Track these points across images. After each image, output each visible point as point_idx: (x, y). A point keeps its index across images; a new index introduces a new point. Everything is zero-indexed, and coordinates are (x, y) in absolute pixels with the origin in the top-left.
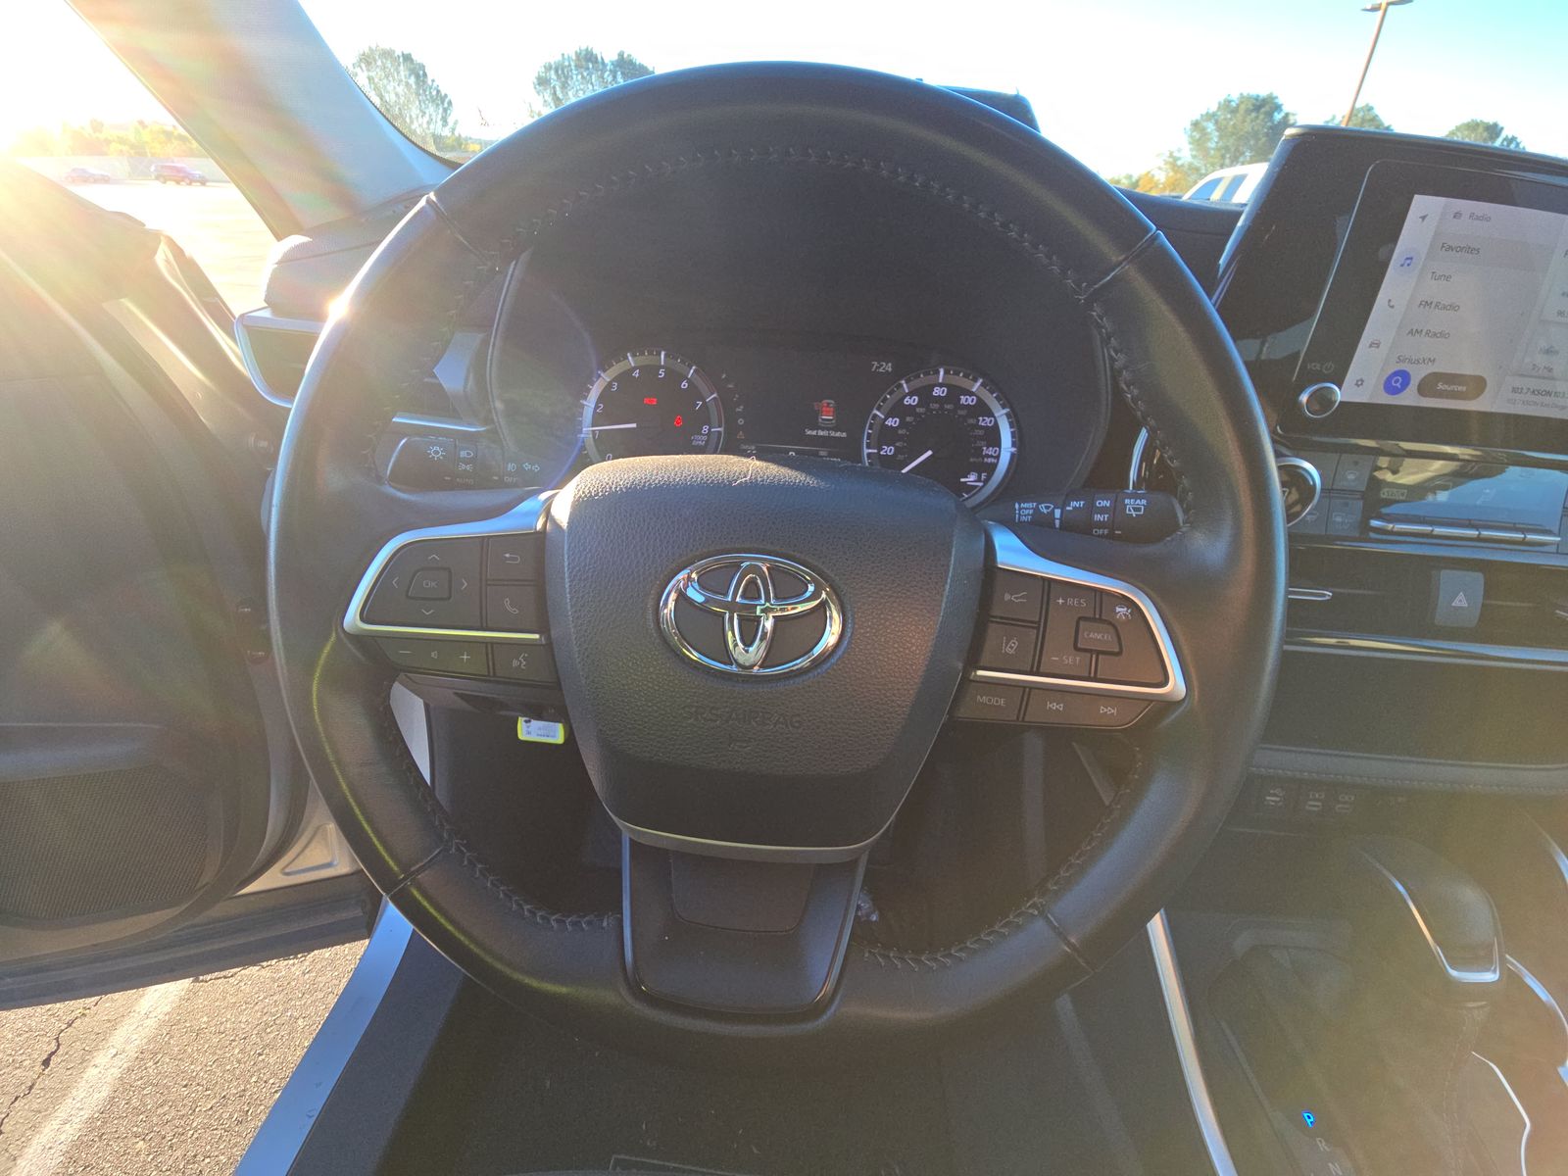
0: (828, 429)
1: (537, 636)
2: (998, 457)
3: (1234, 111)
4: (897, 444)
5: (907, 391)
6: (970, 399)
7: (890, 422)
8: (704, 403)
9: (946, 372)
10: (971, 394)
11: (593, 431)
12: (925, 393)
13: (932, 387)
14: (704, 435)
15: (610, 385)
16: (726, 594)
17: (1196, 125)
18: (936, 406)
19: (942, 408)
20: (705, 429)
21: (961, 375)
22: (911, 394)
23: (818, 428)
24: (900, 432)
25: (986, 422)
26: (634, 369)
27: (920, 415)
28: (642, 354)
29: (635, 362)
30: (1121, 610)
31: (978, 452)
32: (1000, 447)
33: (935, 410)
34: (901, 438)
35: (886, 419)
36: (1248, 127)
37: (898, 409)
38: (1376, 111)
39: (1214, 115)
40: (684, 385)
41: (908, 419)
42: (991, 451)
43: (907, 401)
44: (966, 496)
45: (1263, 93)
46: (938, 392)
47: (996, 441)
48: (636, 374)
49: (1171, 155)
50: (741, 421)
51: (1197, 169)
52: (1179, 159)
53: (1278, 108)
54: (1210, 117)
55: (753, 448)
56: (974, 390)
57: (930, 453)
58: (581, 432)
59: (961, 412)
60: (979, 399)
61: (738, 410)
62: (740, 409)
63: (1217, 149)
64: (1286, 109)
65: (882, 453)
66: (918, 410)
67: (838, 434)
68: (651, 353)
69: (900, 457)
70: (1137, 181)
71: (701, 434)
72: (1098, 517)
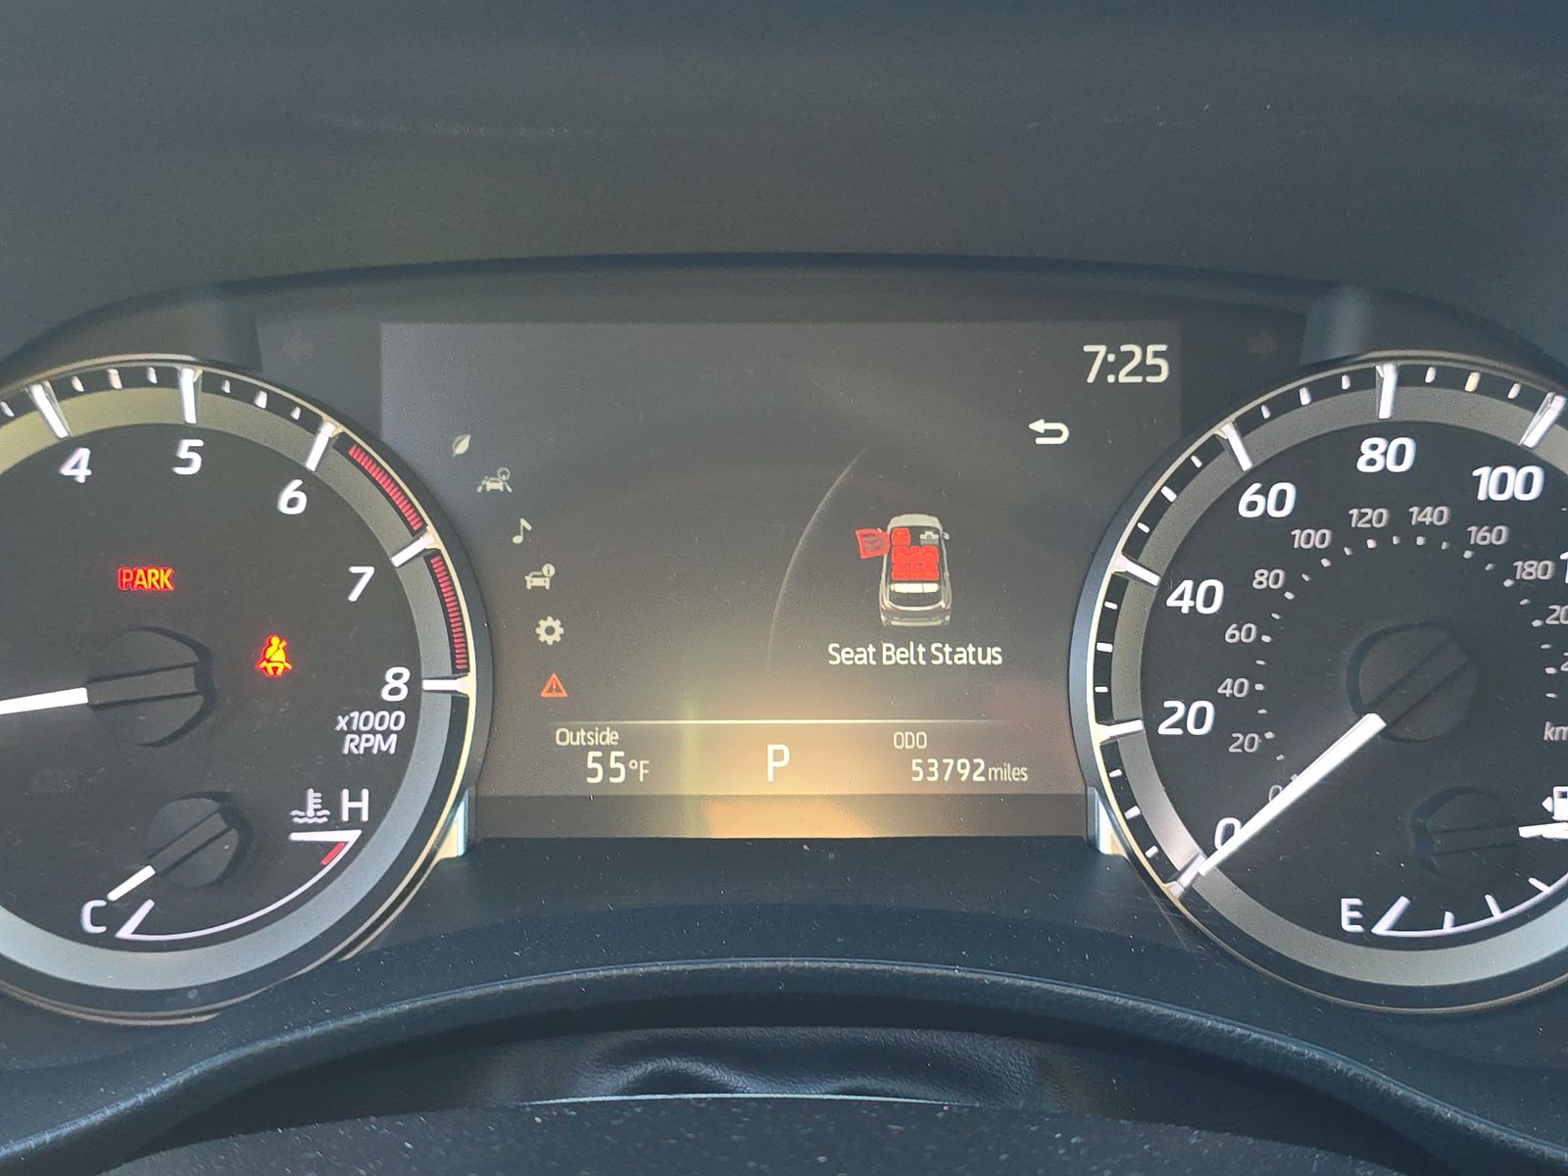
0: (925, 636)
4: (1228, 688)
5: (1246, 464)
6: (1516, 479)
7: (1184, 598)
9: (1408, 377)
10: (1521, 457)
12: (1323, 467)
13: (1349, 441)
14: (392, 707)
18: (1376, 517)
19: (1400, 522)
20: (395, 681)
21: (1472, 382)
22: (1265, 474)
24: (1233, 635)
26: (65, 448)
27: (1310, 556)
28: (96, 382)
29: (68, 418)
33: (1371, 533)
34: (1240, 661)
35: (1165, 589)
37: (1216, 543)
40: (292, 499)
41: (1264, 579)
43: (1254, 504)
44: (1546, 890)
46: (1377, 456)
48: (78, 467)
50: (550, 631)
55: (611, 737)
56: (1530, 440)
57: (1371, 725)
59: (1480, 536)
60: (1551, 473)
61: (532, 582)
62: (540, 579)
65: (1163, 730)
66: (1299, 537)
67: (965, 655)
68: (133, 378)
69: (1245, 743)
71: (380, 705)
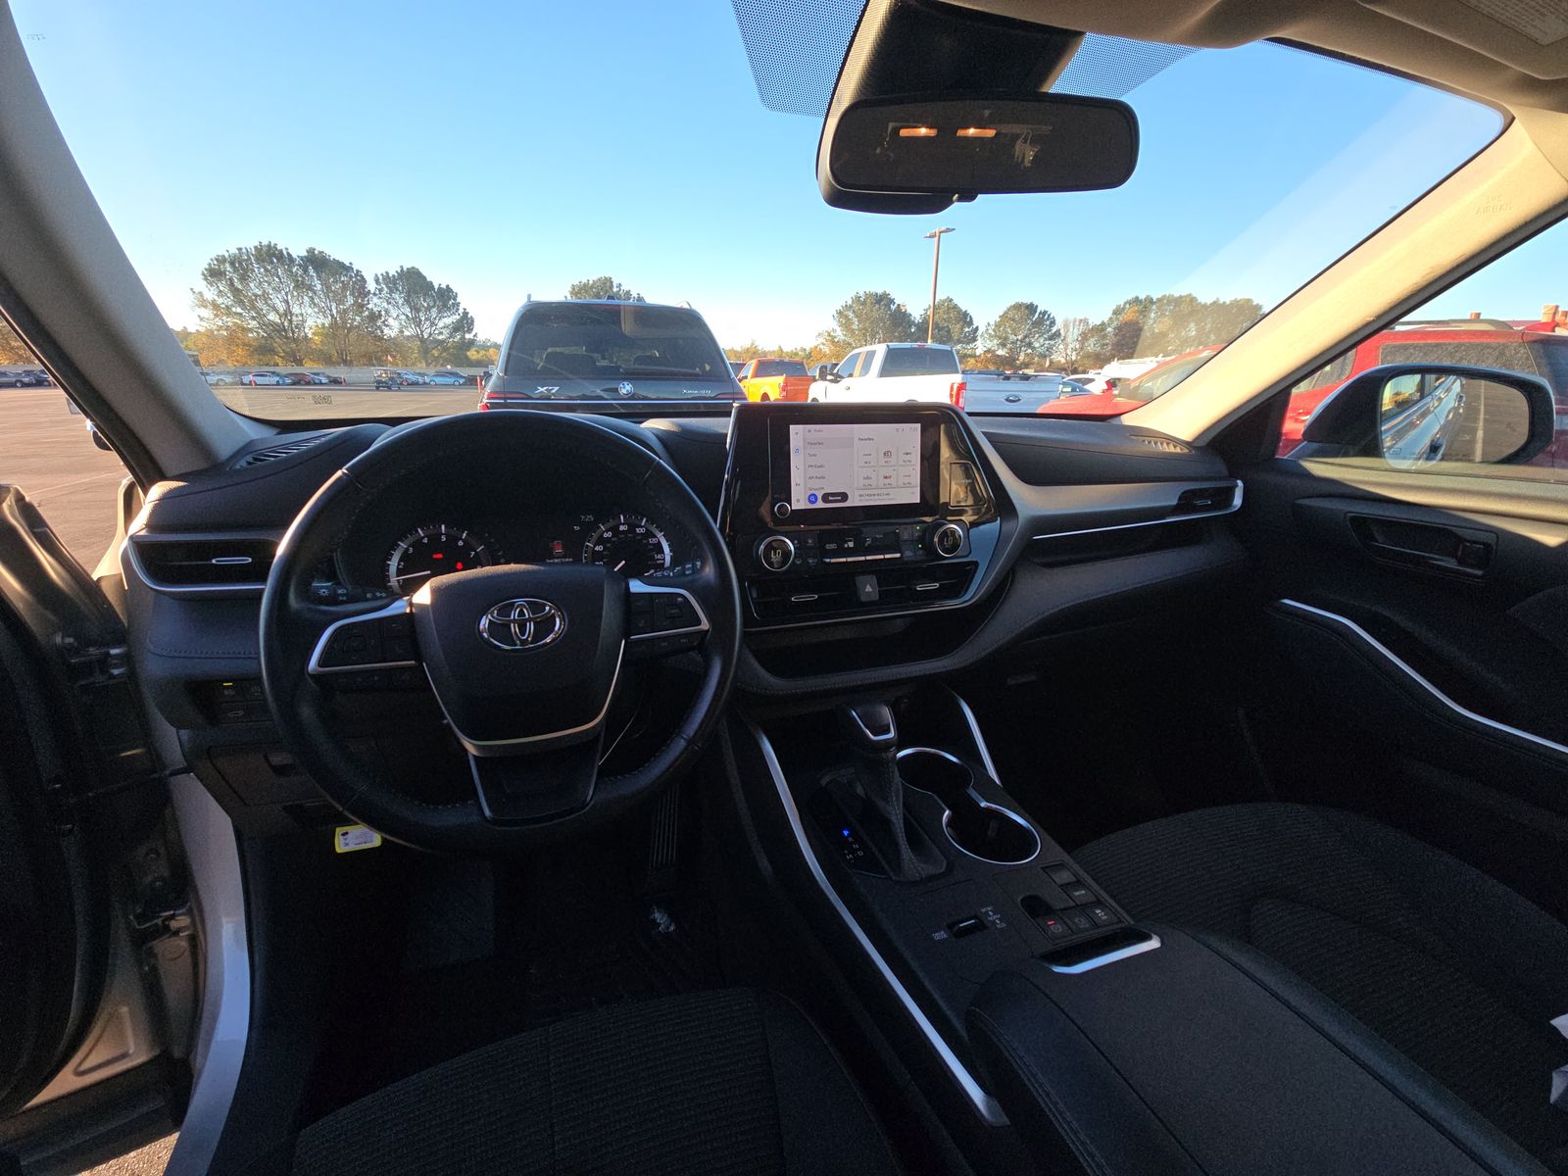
1: (413, 662)
2: (664, 559)
3: (864, 303)
5: (604, 530)
6: (641, 530)
7: (597, 548)
8: (476, 553)
9: (625, 517)
10: (642, 527)
11: (398, 581)
12: (615, 529)
13: (618, 526)
15: (407, 550)
16: (510, 617)
17: (840, 313)
18: (623, 536)
19: (626, 536)
21: (633, 518)
22: (607, 531)
23: (555, 558)
24: (604, 553)
25: (654, 540)
26: (423, 537)
27: (614, 542)
28: (429, 528)
29: (424, 533)
30: (680, 599)
31: (653, 558)
32: (663, 553)
33: (622, 538)
34: (605, 556)
35: (594, 547)
36: (876, 315)
37: (601, 541)
38: (955, 301)
39: (851, 307)
41: (609, 545)
42: (659, 557)
43: (605, 535)
45: (880, 292)
46: (622, 528)
47: (662, 551)
48: (426, 541)
49: (829, 335)
51: (850, 344)
52: (835, 337)
53: (892, 301)
54: (848, 307)
56: (642, 524)
58: (389, 581)
59: (638, 538)
60: (646, 529)
63: (860, 330)
64: (897, 302)
66: (613, 539)
68: (434, 527)
70: (810, 353)
72: (687, 572)
